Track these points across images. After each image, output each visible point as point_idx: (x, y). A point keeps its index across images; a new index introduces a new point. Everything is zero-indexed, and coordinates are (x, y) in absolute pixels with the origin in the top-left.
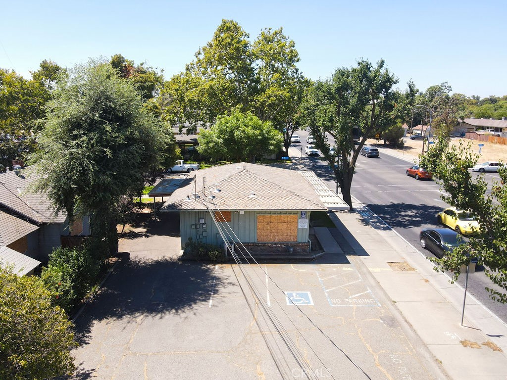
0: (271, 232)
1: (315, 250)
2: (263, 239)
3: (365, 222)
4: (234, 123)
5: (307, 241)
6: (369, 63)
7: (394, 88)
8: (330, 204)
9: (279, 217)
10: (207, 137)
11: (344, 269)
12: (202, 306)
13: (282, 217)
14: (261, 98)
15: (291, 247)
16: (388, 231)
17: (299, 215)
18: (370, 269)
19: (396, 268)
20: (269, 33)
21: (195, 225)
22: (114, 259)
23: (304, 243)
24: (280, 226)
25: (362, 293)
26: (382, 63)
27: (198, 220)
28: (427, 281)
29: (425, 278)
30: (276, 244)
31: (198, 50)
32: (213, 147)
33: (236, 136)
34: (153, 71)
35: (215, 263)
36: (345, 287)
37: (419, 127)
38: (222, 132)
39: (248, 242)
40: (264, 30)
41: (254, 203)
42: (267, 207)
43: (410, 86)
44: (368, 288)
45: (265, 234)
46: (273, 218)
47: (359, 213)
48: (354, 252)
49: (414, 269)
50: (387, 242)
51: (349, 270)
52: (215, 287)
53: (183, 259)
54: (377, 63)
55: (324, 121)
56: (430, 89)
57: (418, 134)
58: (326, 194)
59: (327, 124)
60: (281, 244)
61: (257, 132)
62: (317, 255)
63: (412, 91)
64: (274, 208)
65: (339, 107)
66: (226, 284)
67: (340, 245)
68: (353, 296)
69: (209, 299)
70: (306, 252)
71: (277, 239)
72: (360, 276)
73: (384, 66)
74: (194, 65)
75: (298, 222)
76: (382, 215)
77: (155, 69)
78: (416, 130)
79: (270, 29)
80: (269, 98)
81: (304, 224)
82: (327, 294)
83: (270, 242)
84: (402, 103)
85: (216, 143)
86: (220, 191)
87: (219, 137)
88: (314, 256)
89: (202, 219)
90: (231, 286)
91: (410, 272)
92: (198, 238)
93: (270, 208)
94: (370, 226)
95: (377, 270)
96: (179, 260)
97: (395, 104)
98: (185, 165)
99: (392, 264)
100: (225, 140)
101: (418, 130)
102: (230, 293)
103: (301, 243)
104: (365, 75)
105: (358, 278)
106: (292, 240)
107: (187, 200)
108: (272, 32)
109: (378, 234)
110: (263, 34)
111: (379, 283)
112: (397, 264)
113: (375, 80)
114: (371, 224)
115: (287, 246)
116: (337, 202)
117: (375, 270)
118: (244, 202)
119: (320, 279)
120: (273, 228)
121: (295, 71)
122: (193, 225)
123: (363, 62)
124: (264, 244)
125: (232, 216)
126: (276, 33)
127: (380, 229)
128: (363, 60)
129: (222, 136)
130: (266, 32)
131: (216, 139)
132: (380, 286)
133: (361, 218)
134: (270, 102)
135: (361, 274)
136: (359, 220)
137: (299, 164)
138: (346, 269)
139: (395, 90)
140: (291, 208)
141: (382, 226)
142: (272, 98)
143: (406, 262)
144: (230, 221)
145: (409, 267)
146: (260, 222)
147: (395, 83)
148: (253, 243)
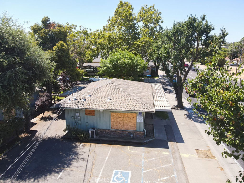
0: (120, 123)
1: (149, 136)
2: (115, 127)
3: (189, 117)
4: (118, 56)
5: (143, 131)
6: (196, 18)
7: (212, 33)
8: (160, 107)
9: (124, 114)
10: (104, 63)
11: (163, 153)
12: (53, 177)
13: (127, 114)
14: (137, 43)
15: (132, 134)
16: (203, 124)
17: (138, 114)
18: (182, 155)
19: (202, 155)
20: (146, 7)
21: (74, 117)
22: (26, 135)
23: (141, 131)
24: (125, 120)
25: (169, 177)
26: (204, 16)
27: (75, 114)
28: (222, 169)
29: (221, 166)
30: (122, 131)
31: (109, 18)
32: (106, 69)
33: (119, 63)
34: (86, 30)
35: (81, 142)
36: (159, 169)
37: (236, 59)
38: (111, 61)
39: (106, 128)
40: (143, 6)
41: (108, 105)
42: (115, 108)
43: (222, 31)
44: (175, 173)
45: (116, 124)
46: (121, 115)
47: (186, 110)
48: (175, 139)
49: (214, 157)
50: (199, 132)
51: (166, 154)
52: (71, 161)
53: (64, 137)
54: (201, 17)
55: (164, 54)
56: (243, 38)
57: (236, 63)
58: (161, 100)
59: (166, 56)
60: (126, 131)
61: (130, 61)
62: (147, 141)
63: (223, 34)
64: (119, 109)
65: (174, 45)
66: (79, 159)
67: (167, 133)
68: (161, 179)
69: (61, 172)
70: (142, 137)
71: (123, 128)
72: (172, 160)
73: (206, 19)
74: (107, 26)
75: (136, 118)
76: (202, 112)
77: (87, 29)
78: (234, 61)
79: (147, 6)
80: (141, 42)
81: (141, 120)
82: (142, 175)
83: (119, 129)
84: (216, 41)
85: (108, 67)
86: (91, 96)
87: (110, 64)
88: (145, 141)
89: (78, 113)
90: (82, 161)
91: (211, 159)
92: (76, 124)
93: (117, 109)
94: (192, 120)
95: (186, 156)
96: (62, 138)
97: (211, 43)
98: (100, 78)
99: (199, 151)
100: (112, 65)
101: (236, 61)
102: (77, 167)
103: (139, 131)
104: (192, 25)
105: (170, 162)
106: (133, 129)
107: (69, 102)
108: (148, 7)
109: (195, 126)
110: (143, 8)
111: (185, 167)
112: (203, 151)
113: (198, 27)
114: (193, 119)
115: (130, 133)
116: (165, 106)
117: (185, 156)
118: (102, 104)
119: (143, 160)
120: (121, 121)
121: (161, 28)
122: (72, 116)
123: (192, 17)
124: (115, 131)
125: (95, 112)
126: (151, 8)
127: (198, 122)
128: (192, 16)
129: (111, 63)
130: (145, 7)
131: (108, 65)
132: (185, 171)
133: (187, 114)
134: (142, 44)
135: (173, 158)
136: (186, 115)
137: (162, 79)
138: (165, 153)
139: (213, 34)
140: (131, 109)
141: (200, 120)
142: (143, 43)
143: (209, 150)
144: (94, 115)
145: (211, 155)
146: (113, 117)
147: (213, 29)
148: (109, 130)
